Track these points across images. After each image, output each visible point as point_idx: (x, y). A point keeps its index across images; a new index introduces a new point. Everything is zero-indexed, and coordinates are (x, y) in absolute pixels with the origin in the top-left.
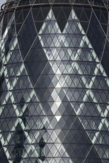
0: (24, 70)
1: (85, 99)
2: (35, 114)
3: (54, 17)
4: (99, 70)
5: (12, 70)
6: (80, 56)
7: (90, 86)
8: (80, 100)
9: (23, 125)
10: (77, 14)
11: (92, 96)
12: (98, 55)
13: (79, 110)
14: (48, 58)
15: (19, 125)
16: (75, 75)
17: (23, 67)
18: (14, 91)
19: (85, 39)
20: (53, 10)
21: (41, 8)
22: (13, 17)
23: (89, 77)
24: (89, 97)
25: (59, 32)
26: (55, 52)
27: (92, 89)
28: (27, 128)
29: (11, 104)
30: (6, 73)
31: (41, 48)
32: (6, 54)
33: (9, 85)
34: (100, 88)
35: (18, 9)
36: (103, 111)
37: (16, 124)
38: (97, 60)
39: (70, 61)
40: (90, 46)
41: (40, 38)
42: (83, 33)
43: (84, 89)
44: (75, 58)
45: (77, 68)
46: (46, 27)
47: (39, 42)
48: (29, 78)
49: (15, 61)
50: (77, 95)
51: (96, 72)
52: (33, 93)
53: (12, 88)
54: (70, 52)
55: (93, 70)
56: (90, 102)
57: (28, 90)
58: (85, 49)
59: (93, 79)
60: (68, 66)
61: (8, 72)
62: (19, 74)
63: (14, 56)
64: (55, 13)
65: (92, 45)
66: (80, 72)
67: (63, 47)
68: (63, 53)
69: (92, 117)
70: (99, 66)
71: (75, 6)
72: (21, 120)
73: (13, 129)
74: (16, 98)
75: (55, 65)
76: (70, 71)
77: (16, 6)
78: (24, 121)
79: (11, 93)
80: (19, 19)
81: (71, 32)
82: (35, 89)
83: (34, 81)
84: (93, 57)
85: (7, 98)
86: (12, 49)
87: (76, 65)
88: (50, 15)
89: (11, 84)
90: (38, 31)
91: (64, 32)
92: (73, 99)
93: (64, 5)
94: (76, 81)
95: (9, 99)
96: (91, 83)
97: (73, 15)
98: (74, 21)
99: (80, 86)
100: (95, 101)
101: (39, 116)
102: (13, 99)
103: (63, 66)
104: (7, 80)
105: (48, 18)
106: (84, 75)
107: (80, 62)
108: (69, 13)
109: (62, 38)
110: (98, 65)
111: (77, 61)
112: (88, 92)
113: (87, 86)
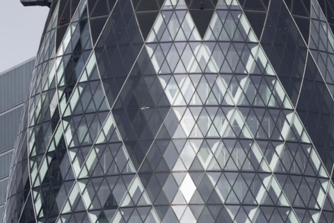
0: (112, 130)
1: (260, 197)
5: (83, 130)
7: (274, 164)
8: (247, 201)
11: (277, 190)
14: (171, 101)
17: (110, 122)
18: (89, 180)
19: (259, 53)
23: (268, 144)
24: (270, 193)
25: (197, 36)
26: (186, 84)
27: (277, 174)
29: (84, 213)
30: (69, 137)
32: (68, 94)
33: (76, 167)
38: (288, 105)
39: (223, 107)
40: (270, 71)
41: (150, 51)
42: (253, 38)
43: (259, 174)
44: (236, 99)
45: (241, 123)
46: (165, 24)
47: (147, 61)
48: (124, 148)
49: (92, 108)
50: (241, 188)
51: (285, 131)
52: (136, 184)
53: (84, 174)
54: (221, 84)
55: (277, 129)
57: (125, 178)
58: (259, 77)
59: (280, 148)
60: (218, 120)
61: (75, 134)
62: (101, 139)
63: (88, 96)
66: (247, 134)
67: (204, 74)
68: (205, 89)
70: (293, 119)
74: (94, 198)
75: (188, 117)
76: (224, 130)
79: (82, 186)
81: (224, 37)
82: (141, 175)
83: (137, 157)
84: (277, 97)
85: (73, 198)
86: (84, 78)
87: (239, 118)
89: (83, 163)
90: (146, 35)
91: (208, 36)
94: (239, 154)
95: (79, 199)
96: (275, 160)
98: (230, 9)
99: (248, 166)
100: (284, 202)
102: (87, 200)
103: (205, 118)
104: (72, 155)
106: (258, 140)
107: (248, 109)
109: (203, 52)
110: (289, 117)
111: (240, 107)
112: (266, 181)
113: (265, 168)
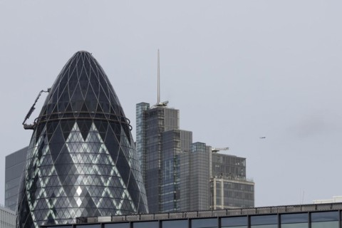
0: (54, 171)
1: (103, 194)
2: (64, 206)
3: (78, 129)
4: (114, 172)
5: (44, 171)
6: (99, 160)
7: (108, 184)
8: (99, 195)
9: (53, 216)
10: (97, 126)
11: (109, 192)
12: (114, 159)
13: (99, 203)
14: (74, 162)
15: (50, 215)
16: (97, 175)
17: (53, 168)
18: (46, 188)
19: (103, 146)
20: (78, 123)
21: (67, 121)
22: (45, 129)
23: (106, 177)
24: (107, 193)
25: (83, 141)
26: (79, 156)
27: (109, 187)
28: (57, 218)
29: (44, 199)
30: (39, 173)
31: (69, 153)
32: (39, 159)
33: (42, 184)
34: (115, 186)
35: (49, 122)
36: (118, 204)
37: (48, 215)
38: (113, 164)
39: (91, 164)
40: (107, 152)
41: (67, 145)
42: (102, 141)
43: (103, 187)
44: (96, 161)
45: (97, 170)
46: (72, 136)
47: (66, 148)
48: (58, 178)
49: (47, 164)
50: (97, 191)
51: (112, 173)
52: (62, 189)
53: (44, 186)
54: (91, 157)
55: (109, 172)
56: (107, 197)
57: (58, 187)
58: (103, 154)
59: (110, 178)
60: (90, 168)
61: (42, 172)
62: (50, 174)
63: (46, 160)
64: (79, 126)
65: (109, 151)
66: (99, 173)
67: (85, 153)
68: (85, 158)
69: (109, 210)
70: (115, 168)
71: (95, 120)
72: (52, 211)
73: (46, 218)
74: (48, 194)
75: (80, 167)
76: (91, 172)
77: (48, 120)
78: (55, 212)
79: (43, 190)
80: (50, 130)
81: (92, 141)
82: (63, 186)
83: (62, 180)
84: (109, 161)
85: (40, 194)
86: (45, 154)
87: (97, 168)
88: (75, 127)
89: (44, 182)
90: (66, 140)
91: (87, 140)
92: (94, 195)
93: (86, 119)
94: (96, 180)
95: (43, 194)
96: (108, 182)
97: (94, 127)
98: (94, 132)
99: (99, 184)
100: (111, 196)
101: (66, 208)
102: (45, 195)
103: (86, 168)
104: (40, 179)
105: (73, 129)
106: (103, 175)
107: (99, 165)
108: (90, 126)
109: (85, 146)
110: (113, 168)
111: (97, 164)
112: (105, 189)
113: (105, 185)
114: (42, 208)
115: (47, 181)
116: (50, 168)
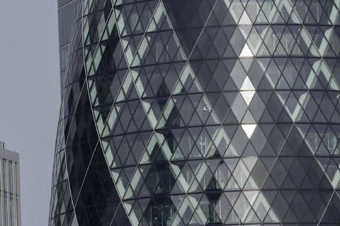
0: (163, 18)
2: (195, 122)
5: (135, 18)
7: (323, 49)
9: (166, 150)
11: (327, 74)
13: (298, 109)
15: (157, 148)
16: (285, 26)
17: (160, 10)
18: (141, 68)
23: (317, 29)
24: (320, 77)
27: (326, 58)
28: (178, 156)
29: (138, 101)
30: (121, 25)
33: (129, 56)
37: (150, 148)
43: (308, 59)
48: (175, 36)
50: (290, 73)
51: (333, 16)
52: (187, 71)
53: (137, 62)
57: (175, 65)
59: (328, 33)
60: (266, 6)
61: (127, 22)
62: (152, 28)
66: (296, 19)
69: (330, 126)
72: (161, 138)
73: (145, 159)
74: (146, 86)
75: (237, 3)
76: (272, 15)
78: (169, 138)
79: (135, 74)
82: (192, 62)
83: (188, 43)
85: (126, 86)
89: (135, 52)
94: (287, 39)
95: (132, 87)
96: (324, 44)
99: (297, 52)
100: (334, 86)
101: (203, 126)
102: (140, 88)
103: (254, 4)
104: (124, 43)
106: (307, 25)
110: (337, 1)
112: (316, 65)
113: (314, 52)
114: (132, 128)
115: (143, 47)
116: (152, 10)
